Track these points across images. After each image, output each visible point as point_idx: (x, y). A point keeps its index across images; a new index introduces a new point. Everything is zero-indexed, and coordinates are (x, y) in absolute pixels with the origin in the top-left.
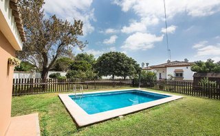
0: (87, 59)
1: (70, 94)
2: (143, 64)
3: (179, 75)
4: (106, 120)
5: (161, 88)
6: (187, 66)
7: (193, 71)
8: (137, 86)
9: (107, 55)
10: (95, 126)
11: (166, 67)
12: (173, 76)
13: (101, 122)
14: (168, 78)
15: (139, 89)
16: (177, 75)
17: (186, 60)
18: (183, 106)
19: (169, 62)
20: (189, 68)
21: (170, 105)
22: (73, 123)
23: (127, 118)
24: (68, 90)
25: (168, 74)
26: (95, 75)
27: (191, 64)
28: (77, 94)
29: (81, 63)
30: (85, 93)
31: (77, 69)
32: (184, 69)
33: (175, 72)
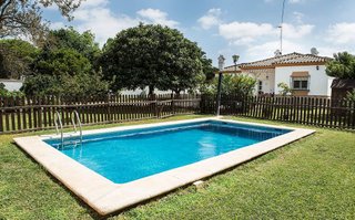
0: (76, 45)
1: (47, 137)
2: (222, 59)
3: (300, 83)
4: (165, 194)
5: (267, 115)
6: (317, 64)
7: (331, 75)
8: (212, 111)
9: (132, 33)
10: (141, 210)
11: (273, 66)
12: (290, 86)
13: (154, 199)
14: (278, 91)
15: (218, 118)
16: (296, 84)
17: (314, 50)
18: (321, 150)
19: (279, 54)
20: (323, 68)
21: (295, 150)
22: (80, 208)
23: (213, 186)
24: (37, 126)
25: (277, 83)
26: (106, 85)
27: (325, 61)
28: (66, 135)
29: (61, 55)
30: (85, 133)
31: (50, 71)
32: (311, 70)
33: (293, 77)
